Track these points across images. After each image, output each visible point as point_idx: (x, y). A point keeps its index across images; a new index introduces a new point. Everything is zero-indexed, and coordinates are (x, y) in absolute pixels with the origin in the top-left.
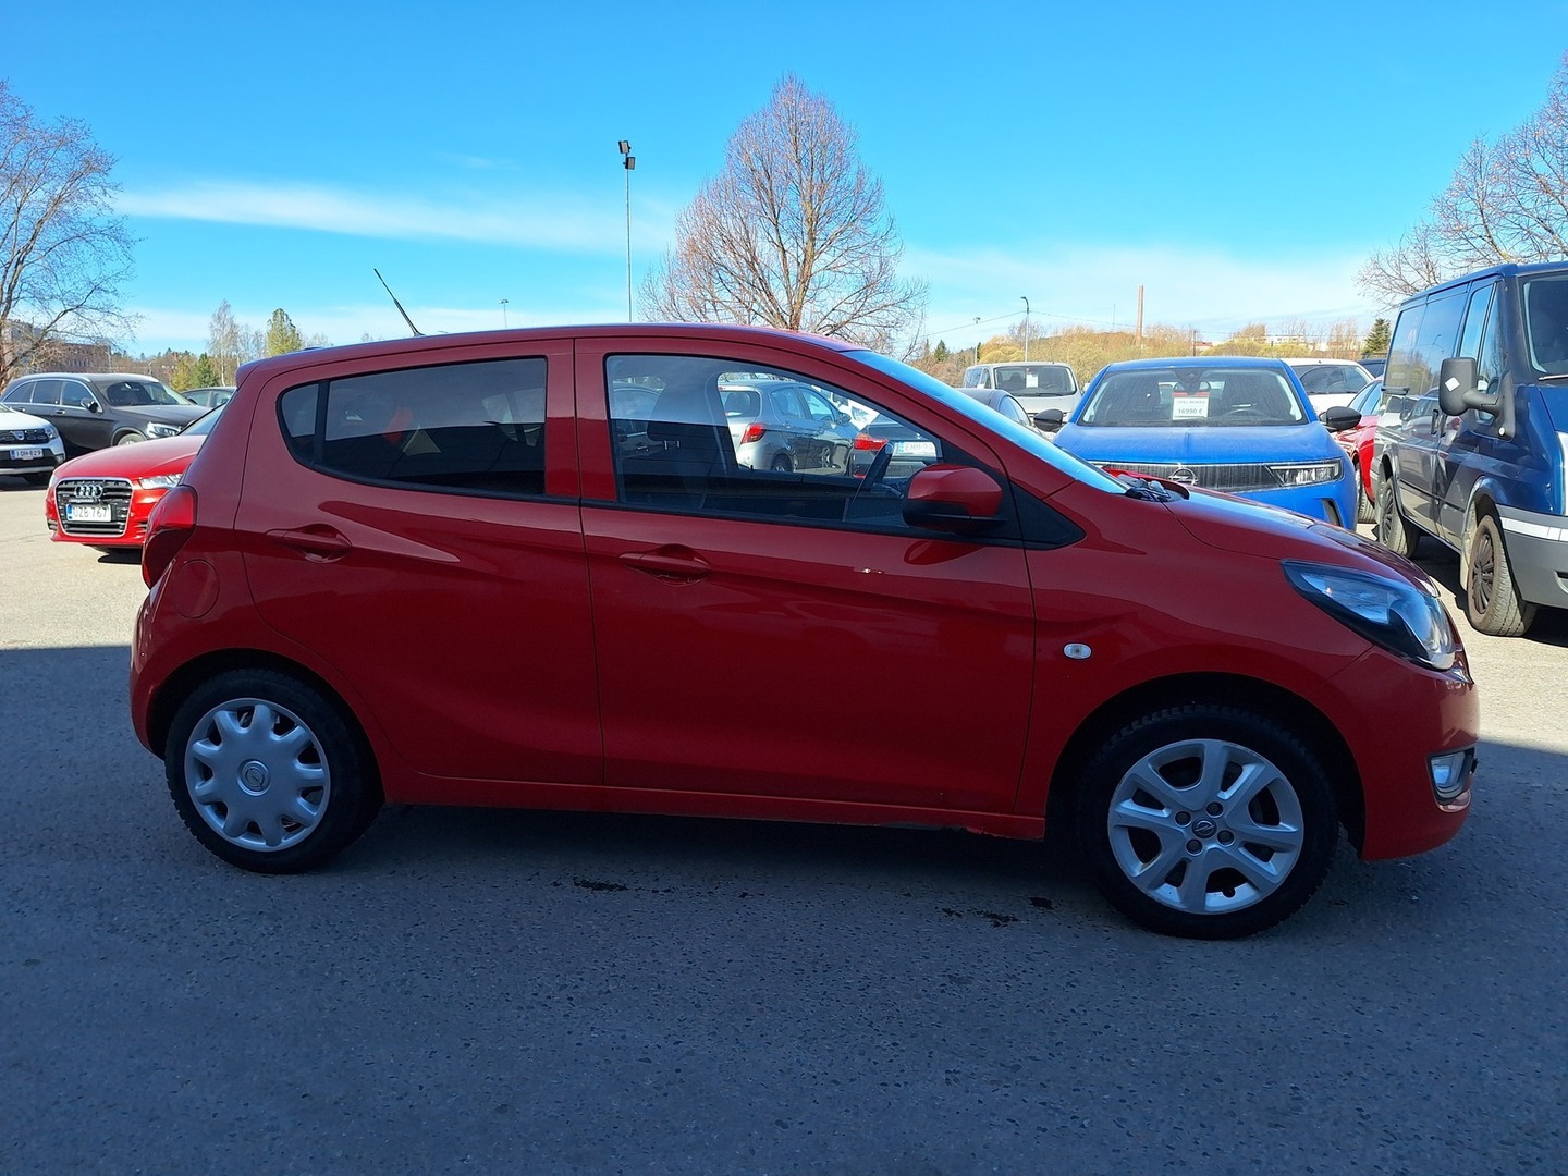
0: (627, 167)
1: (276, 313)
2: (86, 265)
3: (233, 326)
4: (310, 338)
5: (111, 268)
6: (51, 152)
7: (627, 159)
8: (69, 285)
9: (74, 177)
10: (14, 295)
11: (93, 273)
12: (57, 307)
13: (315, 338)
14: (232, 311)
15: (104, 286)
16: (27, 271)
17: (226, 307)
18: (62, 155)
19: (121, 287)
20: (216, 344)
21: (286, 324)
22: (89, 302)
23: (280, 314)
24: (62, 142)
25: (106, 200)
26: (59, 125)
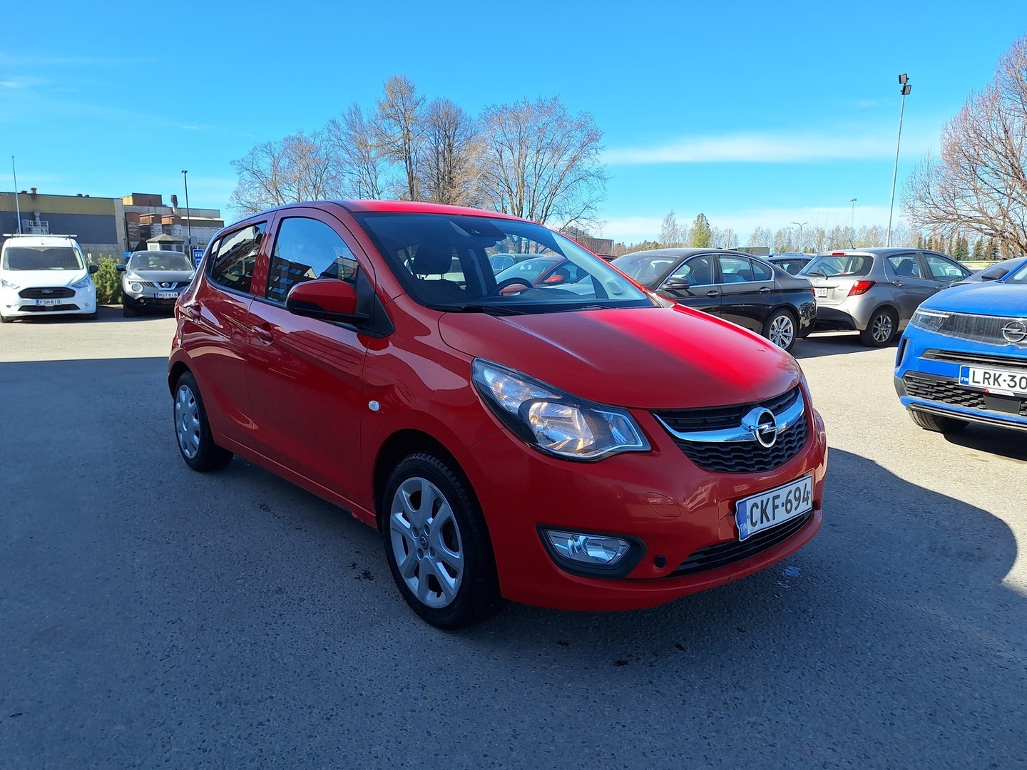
0: (903, 94)
1: (699, 216)
2: (584, 193)
3: (674, 225)
4: (723, 231)
5: (596, 194)
6: (573, 132)
7: (905, 87)
8: (575, 206)
9: (583, 145)
10: (549, 213)
11: (585, 199)
12: (568, 218)
13: (726, 231)
14: (674, 216)
15: (591, 205)
16: (556, 200)
17: (672, 214)
18: (578, 134)
19: (599, 205)
20: (664, 236)
21: (704, 223)
22: (582, 216)
23: (701, 217)
24: (580, 126)
25: (597, 156)
26: (579, 117)
